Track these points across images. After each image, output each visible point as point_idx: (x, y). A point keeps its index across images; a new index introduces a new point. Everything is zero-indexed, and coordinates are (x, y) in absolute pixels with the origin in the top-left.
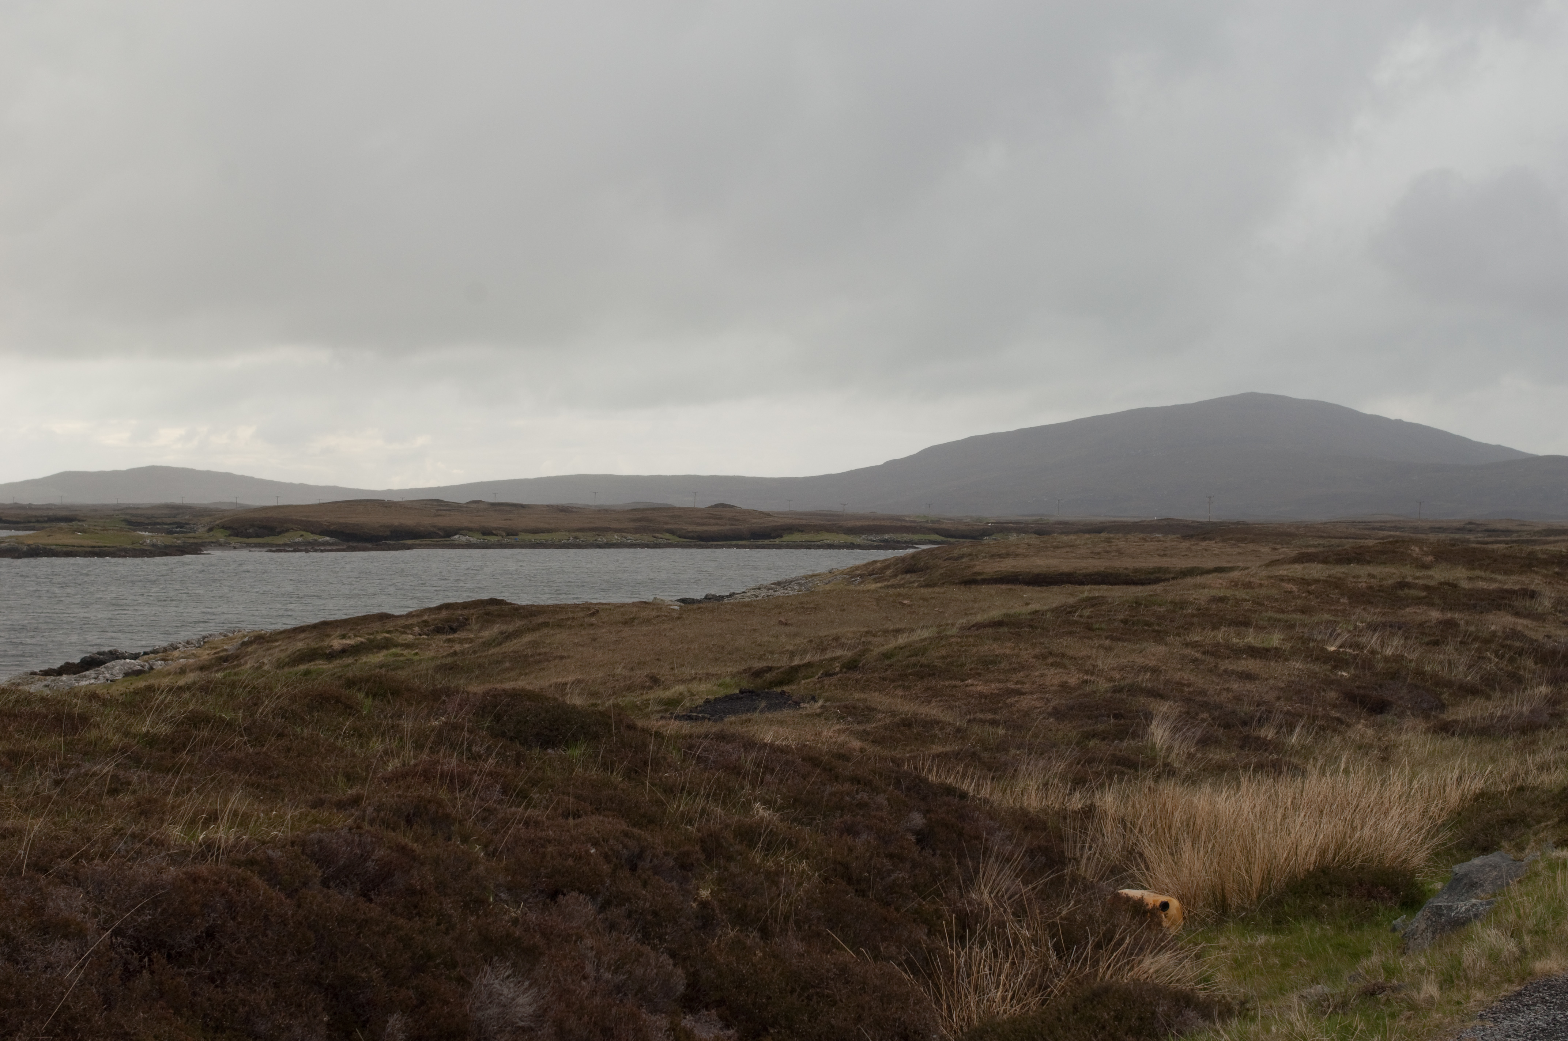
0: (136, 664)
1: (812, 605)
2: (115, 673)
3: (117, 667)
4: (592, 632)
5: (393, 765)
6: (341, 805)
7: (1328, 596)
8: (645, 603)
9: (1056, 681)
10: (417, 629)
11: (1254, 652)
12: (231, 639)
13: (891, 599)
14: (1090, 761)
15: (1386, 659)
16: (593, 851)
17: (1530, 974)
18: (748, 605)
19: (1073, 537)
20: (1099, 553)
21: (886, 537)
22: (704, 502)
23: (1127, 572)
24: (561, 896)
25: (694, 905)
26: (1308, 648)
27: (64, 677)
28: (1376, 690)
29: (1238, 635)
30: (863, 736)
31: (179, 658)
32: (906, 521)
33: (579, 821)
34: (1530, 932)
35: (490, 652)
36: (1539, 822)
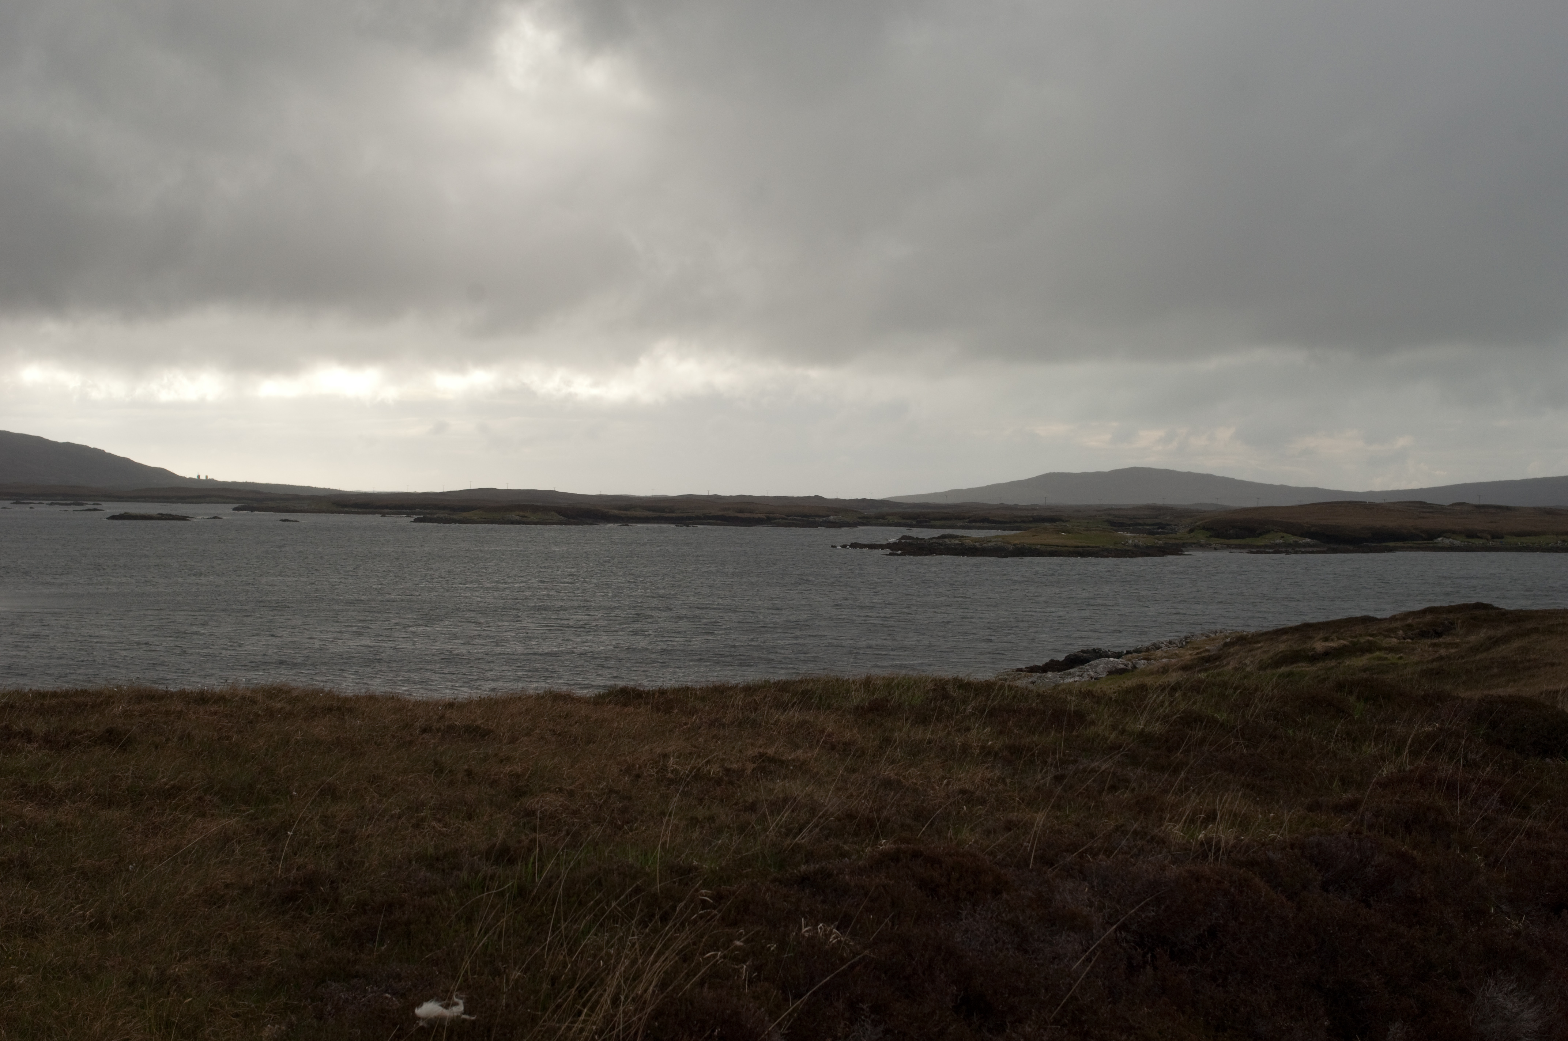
0: (1119, 663)
2: (1099, 671)
3: (1101, 666)
5: (1387, 770)
6: (1338, 809)
10: (1401, 632)
12: (1214, 639)
27: (1050, 674)
31: (1162, 658)
35: (1478, 657)
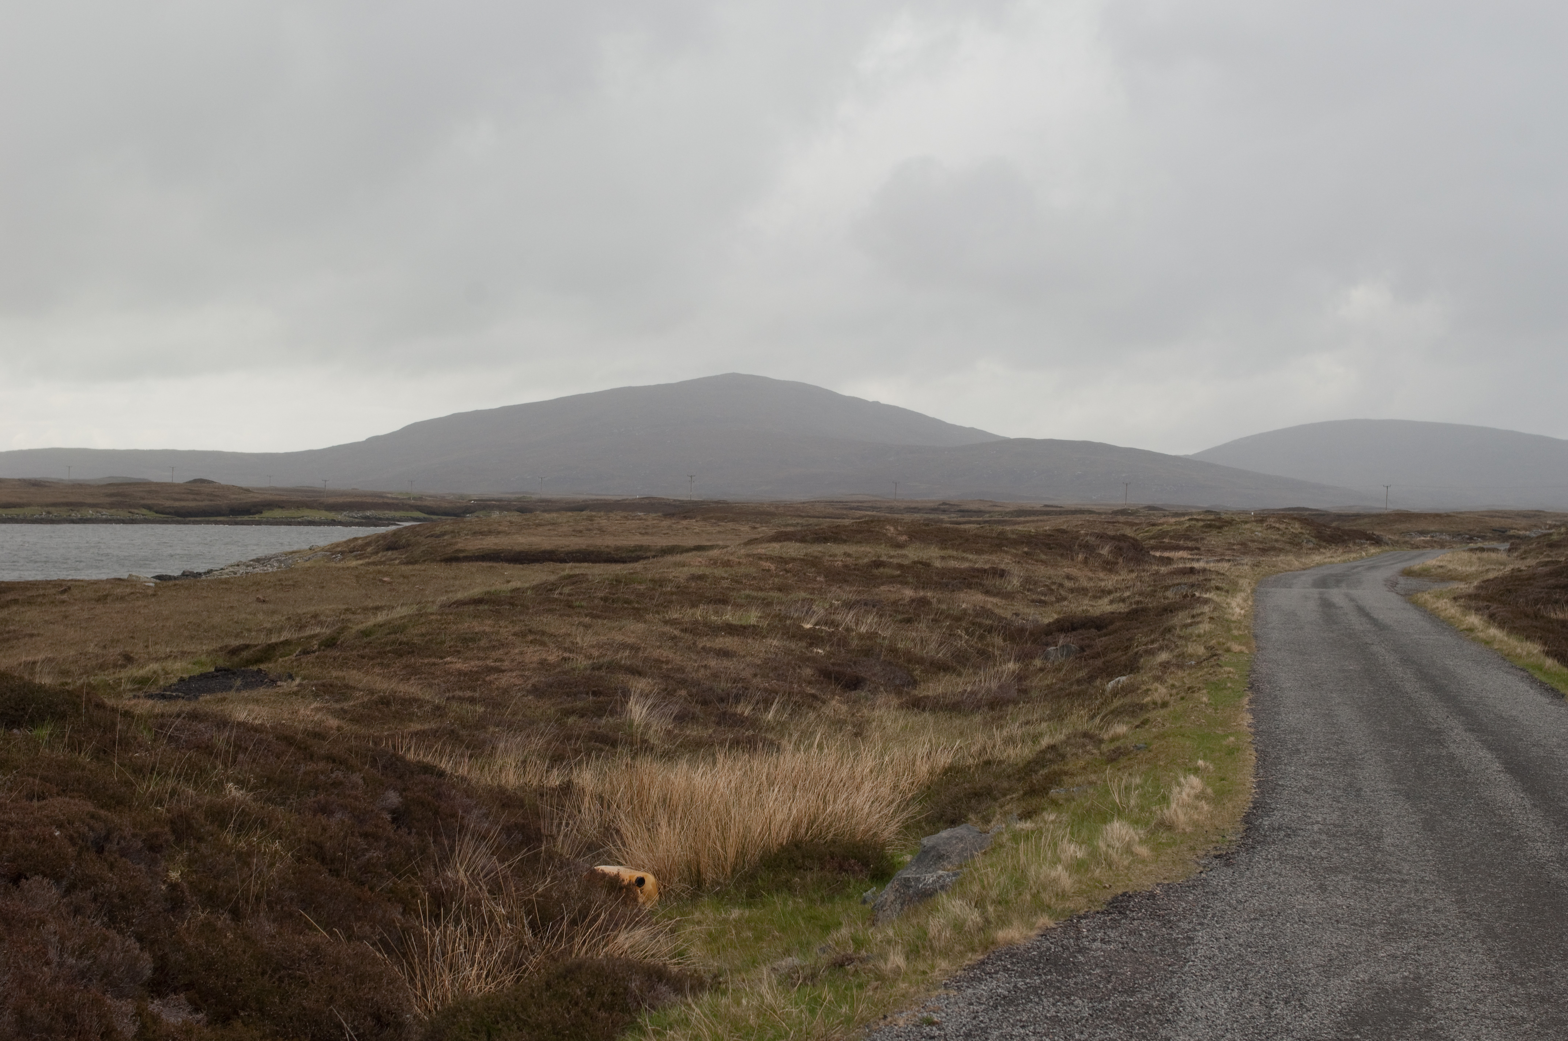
1: (291, 582)
4: (63, 609)
7: (805, 574)
8: (120, 579)
9: (536, 659)
11: (731, 630)
13: (371, 576)
14: (569, 738)
15: (861, 637)
16: (57, 834)
17: (993, 943)
18: (226, 582)
19: (555, 515)
20: (581, 532)
21: (368, 513)
22: (181, 477)
23: (608, 550)
24: (23, 880)
25: (163, 887)
26: (785, 626)
28: (850, 666)
29: (716, 613)
30: (341, 714)
32: (388, 498)
33: (44, 802)
34: (993, 902)
36: (1004, 795)
